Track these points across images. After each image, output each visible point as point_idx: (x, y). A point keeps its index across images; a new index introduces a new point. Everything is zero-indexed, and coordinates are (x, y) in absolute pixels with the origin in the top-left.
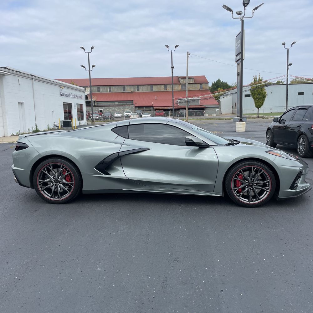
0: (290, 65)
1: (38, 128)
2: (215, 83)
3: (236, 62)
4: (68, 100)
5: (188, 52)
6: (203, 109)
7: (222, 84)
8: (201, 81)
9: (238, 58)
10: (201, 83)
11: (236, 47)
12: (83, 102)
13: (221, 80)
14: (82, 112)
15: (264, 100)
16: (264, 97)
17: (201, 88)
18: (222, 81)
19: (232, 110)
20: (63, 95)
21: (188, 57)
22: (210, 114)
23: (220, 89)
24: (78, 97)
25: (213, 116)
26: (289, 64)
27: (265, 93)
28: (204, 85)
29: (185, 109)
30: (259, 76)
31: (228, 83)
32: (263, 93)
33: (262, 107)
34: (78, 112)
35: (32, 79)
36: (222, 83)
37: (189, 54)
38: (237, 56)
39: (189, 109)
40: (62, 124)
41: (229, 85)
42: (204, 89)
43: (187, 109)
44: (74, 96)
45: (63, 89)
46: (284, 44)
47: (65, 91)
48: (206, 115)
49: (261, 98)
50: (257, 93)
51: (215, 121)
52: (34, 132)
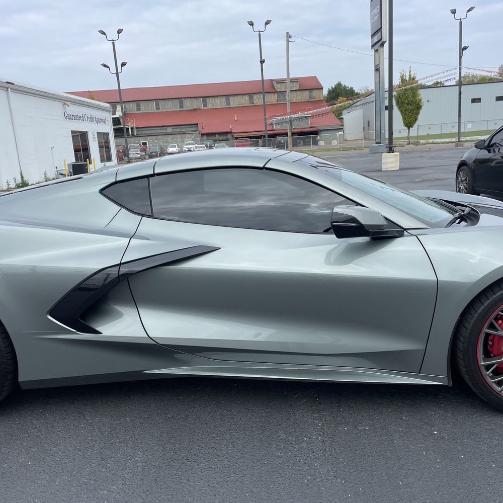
0: (465, 48)
1: (25, 179)
2: (332, 88)
3: (373, 46)
4: (80, 127)
5: (287, 33)
6: (316, 133)
7: (344, 91)
8: (310, 86)
9: (376, 39)
10: (310, 90)
11: (371, 19)
12: (109, 128)
13: (343, 83)
14: (108, 148)
15: (419, 113)
16: (419, 107)
17: (310, 97)
18: (345, 86)
19: (364, 134)
20: (69, 118)
21: (288, 42)
22: (328, 142)
23: (341, 98)
24: (99, 121)
25: (333, 144)
26: (462, 47)
27: (420, 100)
28: (315, 93)
29: (286, 134)
30: (410, 72)
31: (354, 89)
32: (416, 102)
33: (415, 126)
34: (100, 147)
35: (7, 88)
36: (344, 89)
37: (290, 37)
38: (373, 36)
39: (293, 134)
40: (71, 170)
41: (356, 92)
42: (315, 100)
43: (289, 134)
44: (91, 119)
45: (68, 106)
46: (454, 12)
47: (73, 110)
48: (322, 143)
49: (413, 110)
50: (406, 101)
51: (338, 152)
52: (18, 187)
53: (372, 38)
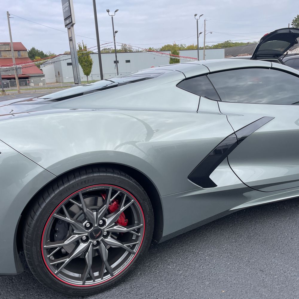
0: (116, 32)
2: (29, 51)
3: (66, 26)
5: (8, 12)
6: (27, 78)
7: (37, 53)
8: (19, 48)
9: (68, 22)
10: (19, 51)
11: (63, 10)
13: (36, 48)
15: (91, 67)
16: (91, 64)
17: (19, 55)
18: (37, 50)
19: (56, 79)
21: (9, 18)
22: (37, 84)
23: (37, 57)
25: (40, 85)
26: (115, 32)
27: (91, 60)
28: (22, 53)
29: (14, 79)
30: (83, 43)
31: (44, 52)
32: (89, 60)
33: (90, 75)
36: (37, 52)
37: (10, 15)
38: (65, 19)
39: (20, 78)
41: (45, 54)
42: (23, 57)
43: (16, 78)
46: (108, 11)
48: (32, 84)
49: (88, 66)
50: (84, 60)
51: (46, 90)
53: (65, 21)
